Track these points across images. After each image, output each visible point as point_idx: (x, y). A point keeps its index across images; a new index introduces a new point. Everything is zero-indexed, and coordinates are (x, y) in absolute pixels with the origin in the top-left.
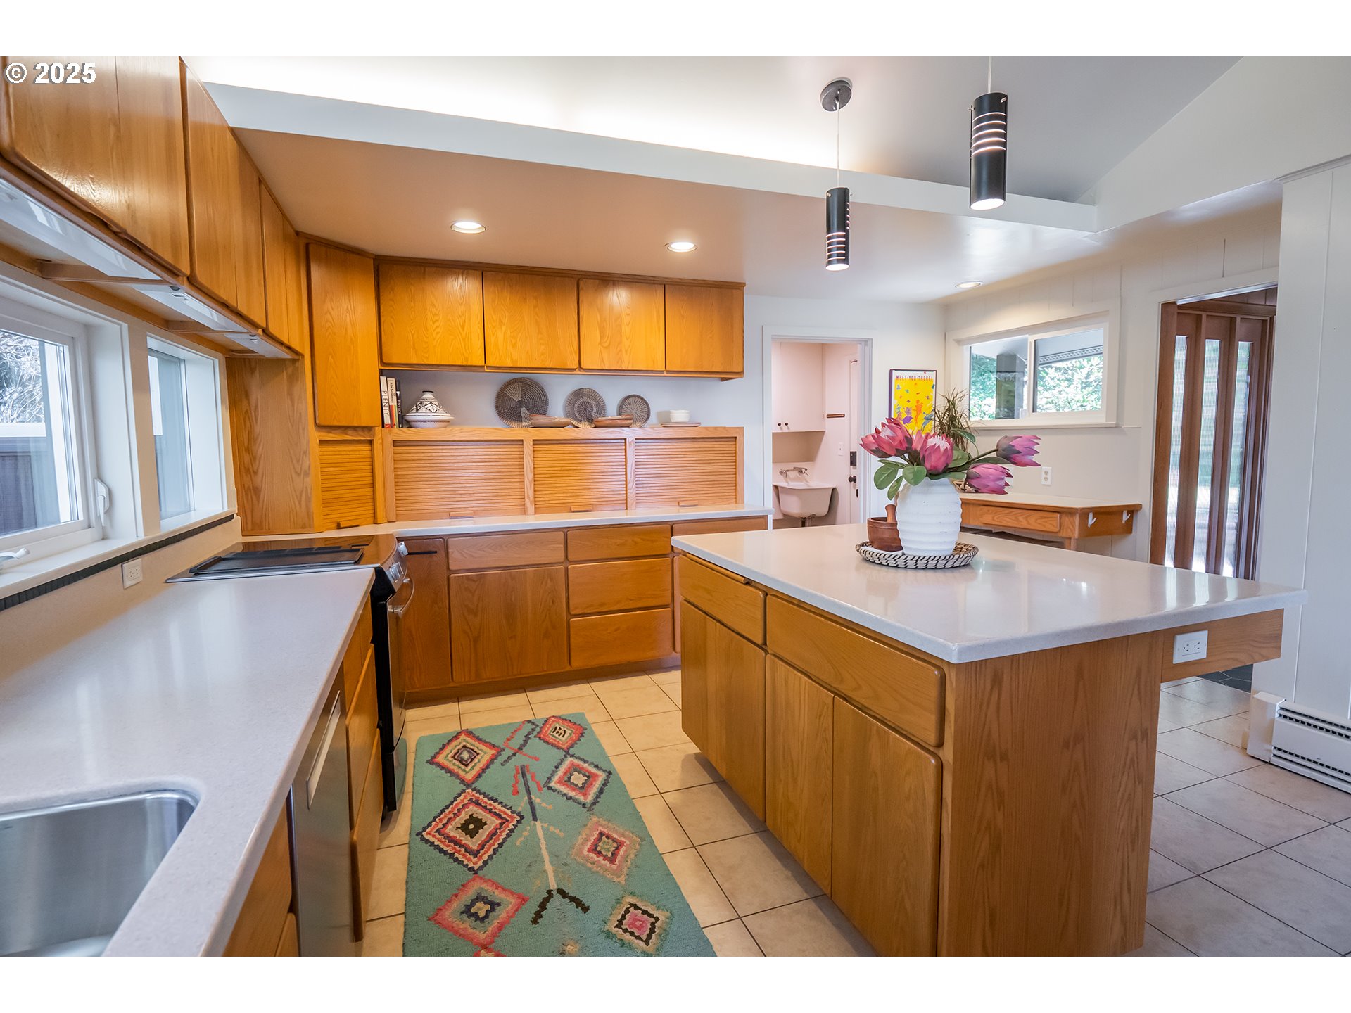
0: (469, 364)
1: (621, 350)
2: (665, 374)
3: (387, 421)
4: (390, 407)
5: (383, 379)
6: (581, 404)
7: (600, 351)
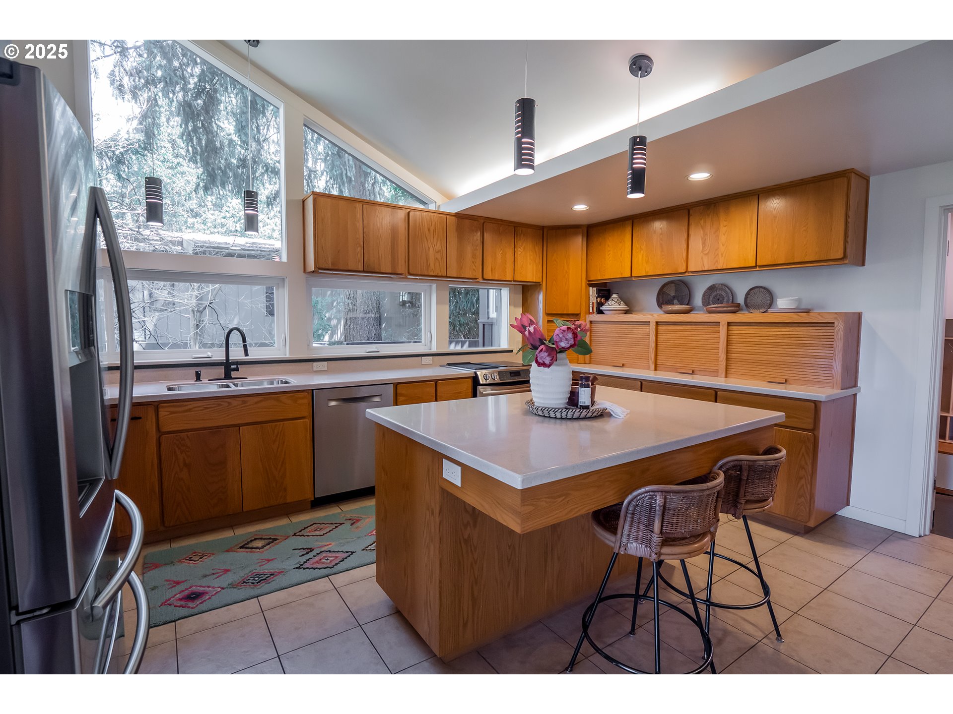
0: (623, 276)
1: (718, 254)
2: (758, 269)
3: (591, 311)
4: (593, 303)
5: (591, 288)
6: (715, 296)
7: (702, 258)
